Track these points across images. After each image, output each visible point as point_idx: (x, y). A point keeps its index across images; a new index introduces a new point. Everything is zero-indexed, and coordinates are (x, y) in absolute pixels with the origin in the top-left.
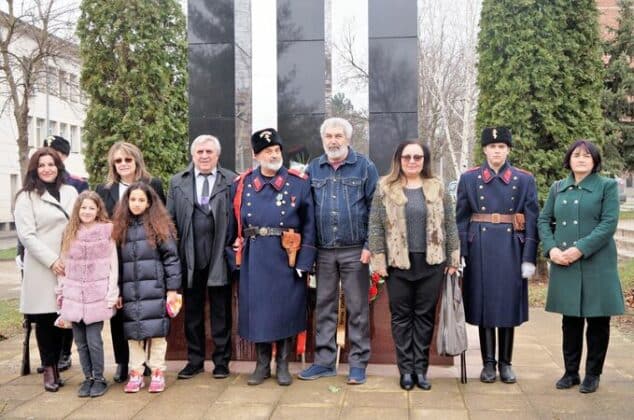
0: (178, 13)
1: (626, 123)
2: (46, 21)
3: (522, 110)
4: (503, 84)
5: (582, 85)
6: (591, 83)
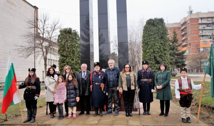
0: (78, 37)
2: (50, 39)
3: (152, 56)
4: (148, 51)
6: (167, 50)
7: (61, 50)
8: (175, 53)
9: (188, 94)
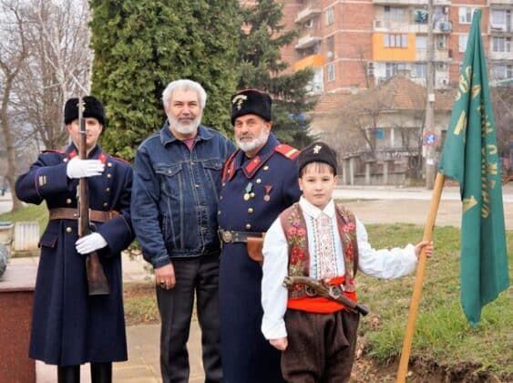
3: (143, 81)
4: (120, 48)
6: (223, 51)
8: (265, 77)
9: (343, 311)
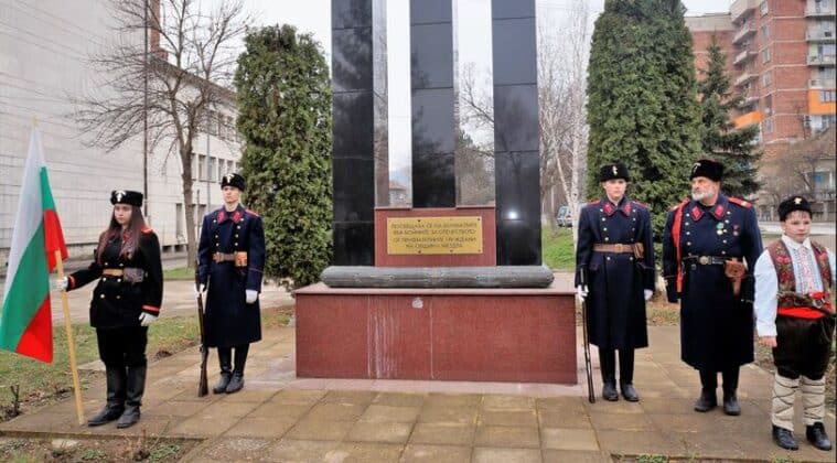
0: (322, 64)
1: (719, 154)
2: (208, 72)
3: (628, 146)
4: (611, 123)
5: (683, 122)
6: (690, 120)
7: (249, 117)
8: (716, 135)
